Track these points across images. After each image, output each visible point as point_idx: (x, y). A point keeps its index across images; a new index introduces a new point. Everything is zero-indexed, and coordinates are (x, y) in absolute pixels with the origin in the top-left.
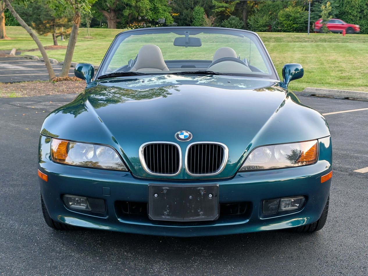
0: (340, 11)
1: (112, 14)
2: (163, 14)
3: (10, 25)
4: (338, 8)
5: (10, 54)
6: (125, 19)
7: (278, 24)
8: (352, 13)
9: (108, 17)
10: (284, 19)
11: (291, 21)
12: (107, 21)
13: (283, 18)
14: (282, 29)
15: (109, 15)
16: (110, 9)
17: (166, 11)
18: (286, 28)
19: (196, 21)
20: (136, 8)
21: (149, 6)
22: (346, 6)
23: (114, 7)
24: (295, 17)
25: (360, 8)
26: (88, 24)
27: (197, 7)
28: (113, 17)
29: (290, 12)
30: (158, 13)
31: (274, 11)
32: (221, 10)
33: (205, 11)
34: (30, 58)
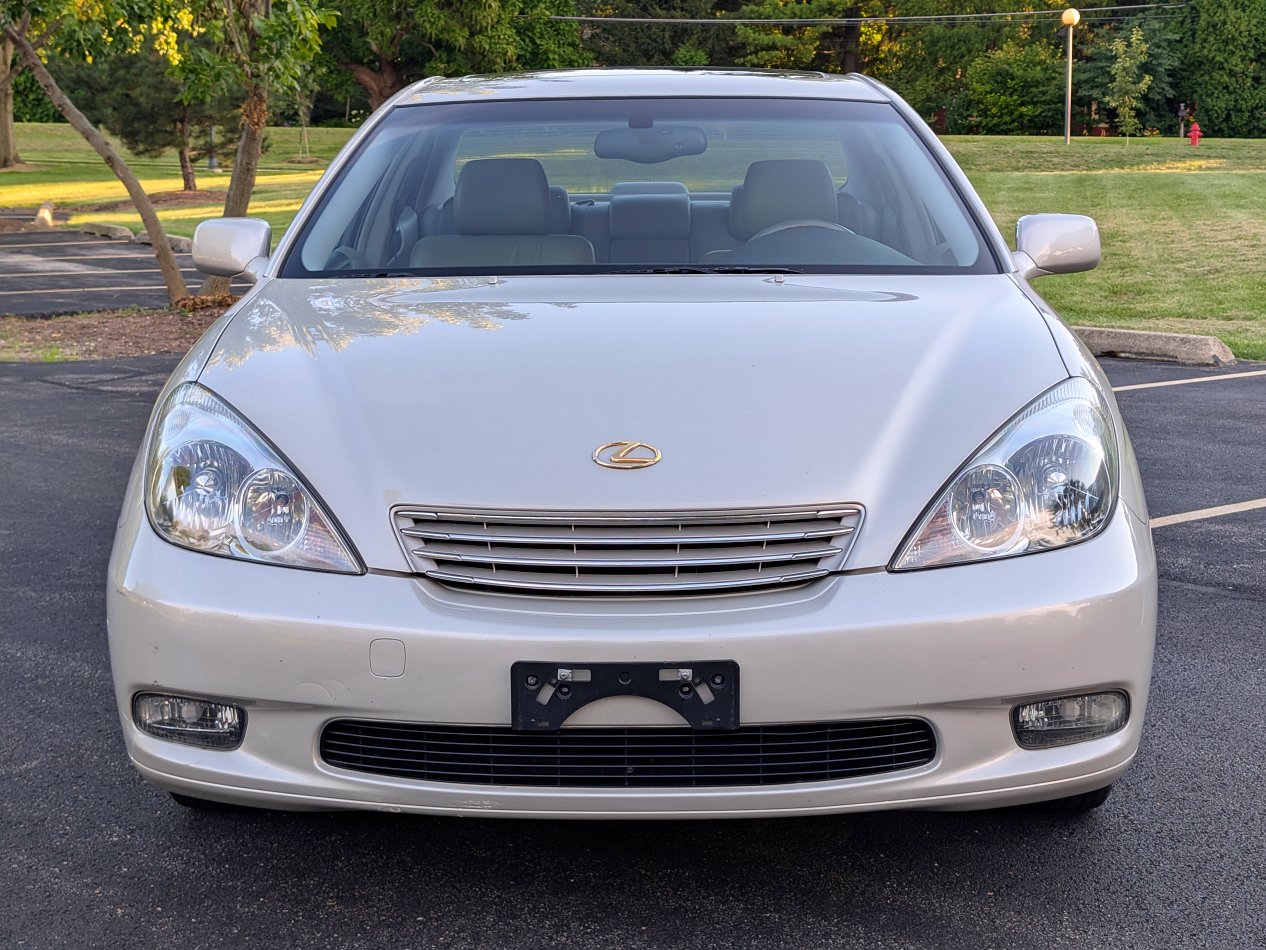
0: (1185, 57)
1: (385, 76)
3: (29, 121)
4: (1178, 45)
5: (36, 222)
7: (969, 104)
8: (1225, 65)
9: (372, 89)
10: (988, 87)
11: (1011, 95)
12: (370, 102)
13: (983, 84)
14: (981, 123)
15: (374, 81)
16: (378, 57)
18: (996, 120)
20: (470, 56)
21: (516, 48)
23: (394, 53)
24: (1026, 81)
25: (1254, 46)
26: (301, 113)
27: (682, 51)
29: (1009, 64)
31: (952, 59)
32: (767, 57)
34: (103, 233)
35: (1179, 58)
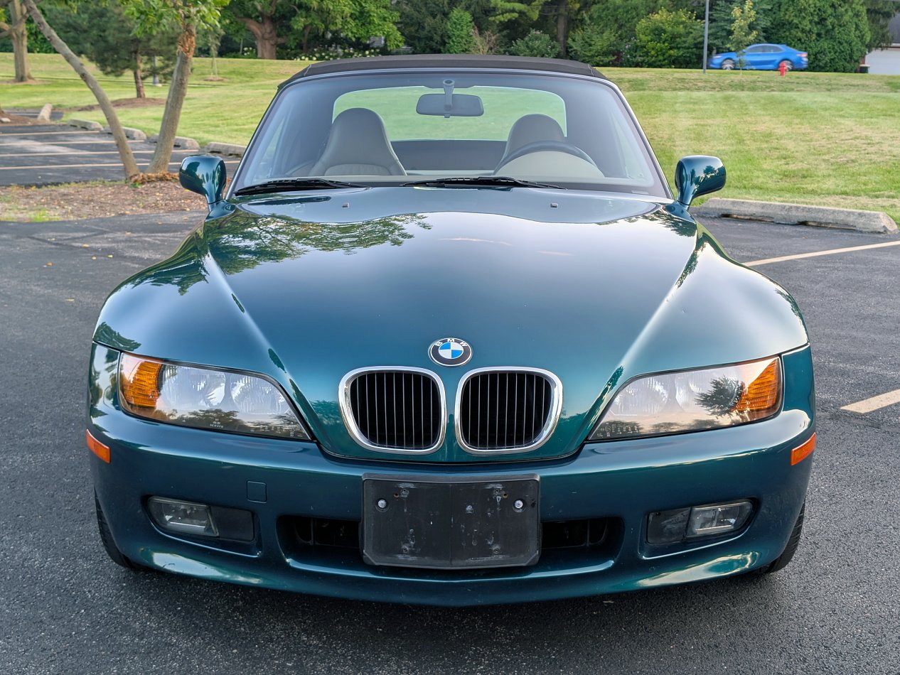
0: (774, 20)
1: (266, 26)
2: (380, 27)
3: (38, 52)
4: (770, 12)
5: (39, 118)
6: (297, 39)
7: (636, 48)
8: (800, 26)
9: (257, 34)
10: (649, 38)
11: (664, 43)
12: (256, 42)
13: (646, 36)
14: (644, 60)
15: (259, 29)
16: (262, 14)
17: (386, 21)
18: (653, 59)
19: (453, 42)
20: (320, 13)
21: (350, 8)
22: (787, 10)
23: (272, 12)
24: (673, 34)
25: (818, 14)
26: (212, 49)
27: (455, 12)
28: (271, 32)
29: (662, 23)
30: (370, 23)
31: (627, 20)
32: (509, 17)
33: (473, 20)
34: (83, 126)
35: (770, 21)
